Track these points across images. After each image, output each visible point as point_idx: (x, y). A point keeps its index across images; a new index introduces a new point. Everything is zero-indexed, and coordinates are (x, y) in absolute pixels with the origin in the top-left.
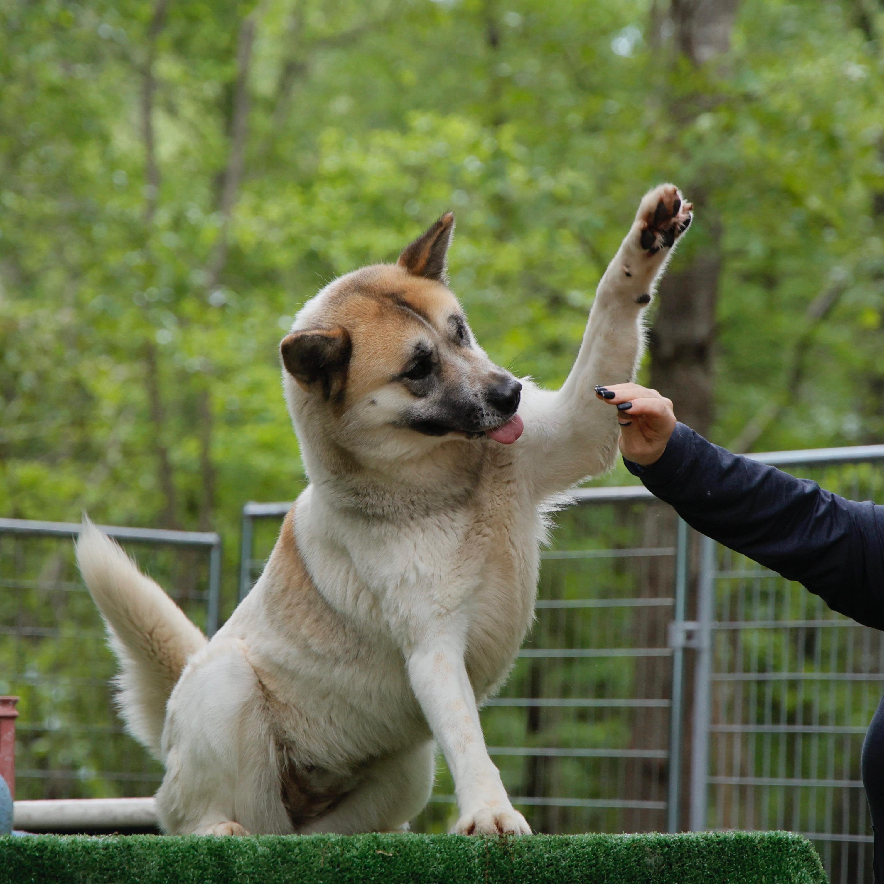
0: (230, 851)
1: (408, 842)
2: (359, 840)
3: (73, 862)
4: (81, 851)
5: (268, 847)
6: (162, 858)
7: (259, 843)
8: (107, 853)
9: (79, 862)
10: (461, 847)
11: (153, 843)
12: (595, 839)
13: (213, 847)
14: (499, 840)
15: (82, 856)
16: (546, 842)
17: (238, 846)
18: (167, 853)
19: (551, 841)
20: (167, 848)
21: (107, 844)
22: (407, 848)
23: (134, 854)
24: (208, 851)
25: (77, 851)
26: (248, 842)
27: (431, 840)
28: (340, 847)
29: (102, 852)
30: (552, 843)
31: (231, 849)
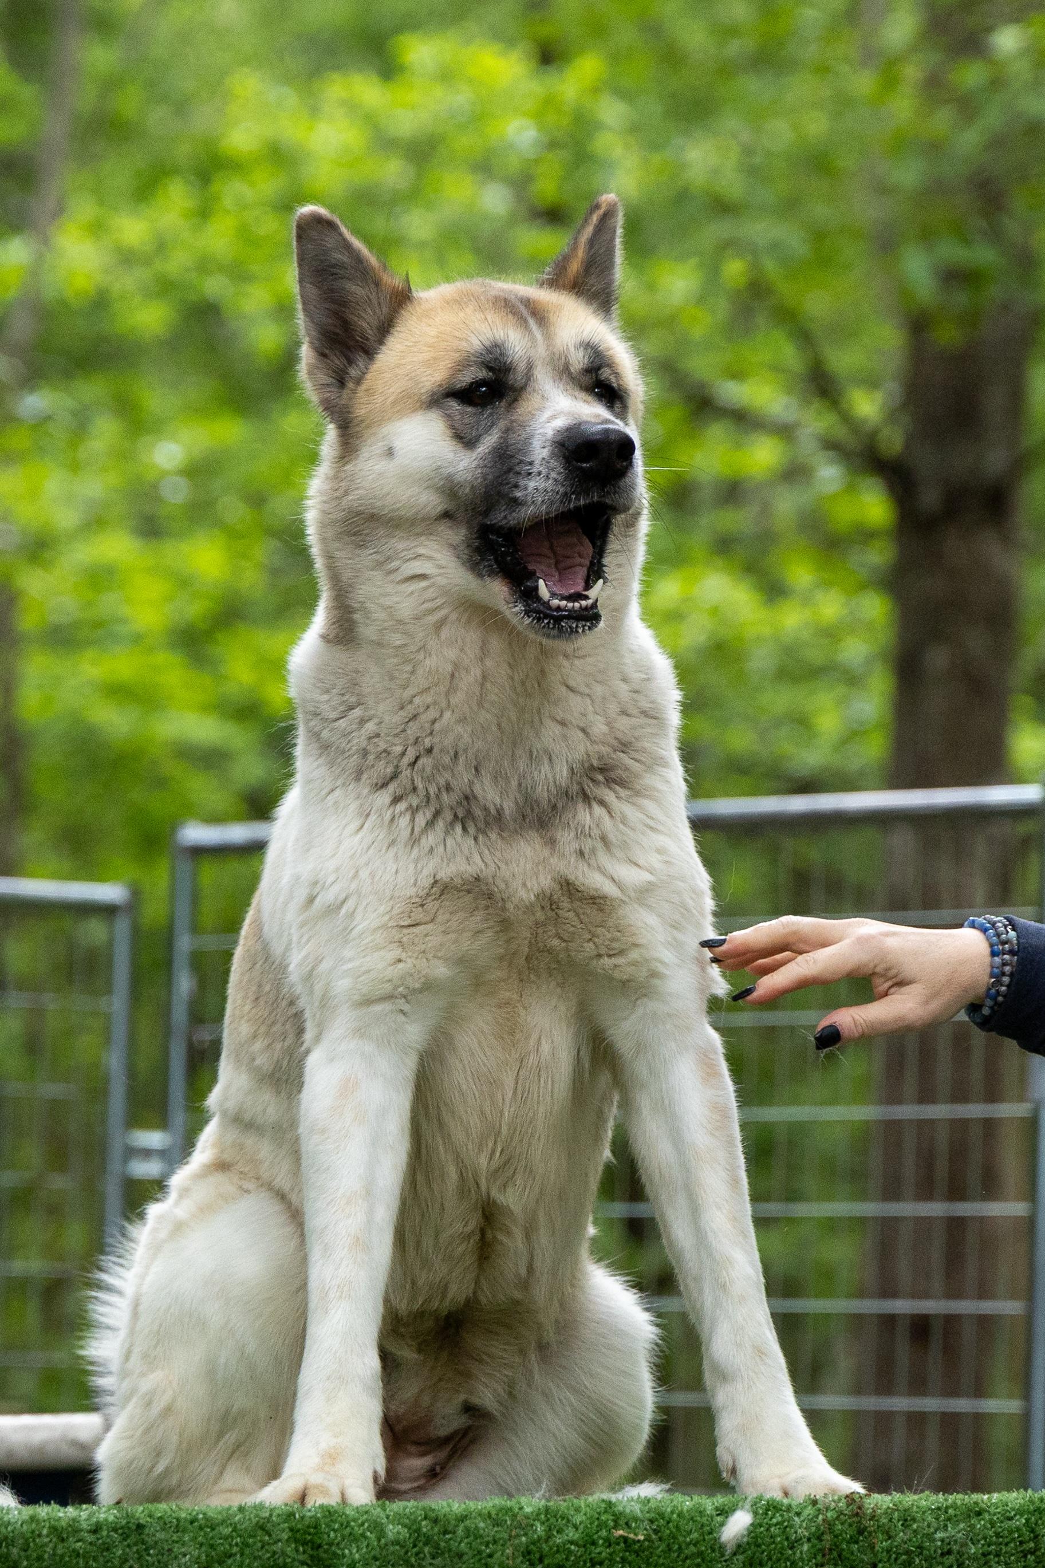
0: (332, 1534)
1: (672, 1512)
2: (578, 1510)
3: (35, 1555)
4: (47, 1536)
5: (404, 1526)
6: (203, 1549)
7: (388, 1518)
8: (98, 1539)
9: (46, 1556)
10: (774, 1521)
11: (185, 1519)
12: (1031, 1501)
13: (299, 1526)
14: (848, 1506)
15: (51, 1545)
16: (939, 1509)
17: (348, 1525)
18: (212, 1538)
19: (947, 1508)
20: (213, 1529)
21: (98, 1522)
22: (671, 1525)
23: (150, 1541)
24: (290, 1534)
25: (39, 1536)
26: (365, 1517)
27: (717, 1509)
28: (543, 1523)
29: (91, 1538)
30: (950, 1511)
31: (333, 1530)
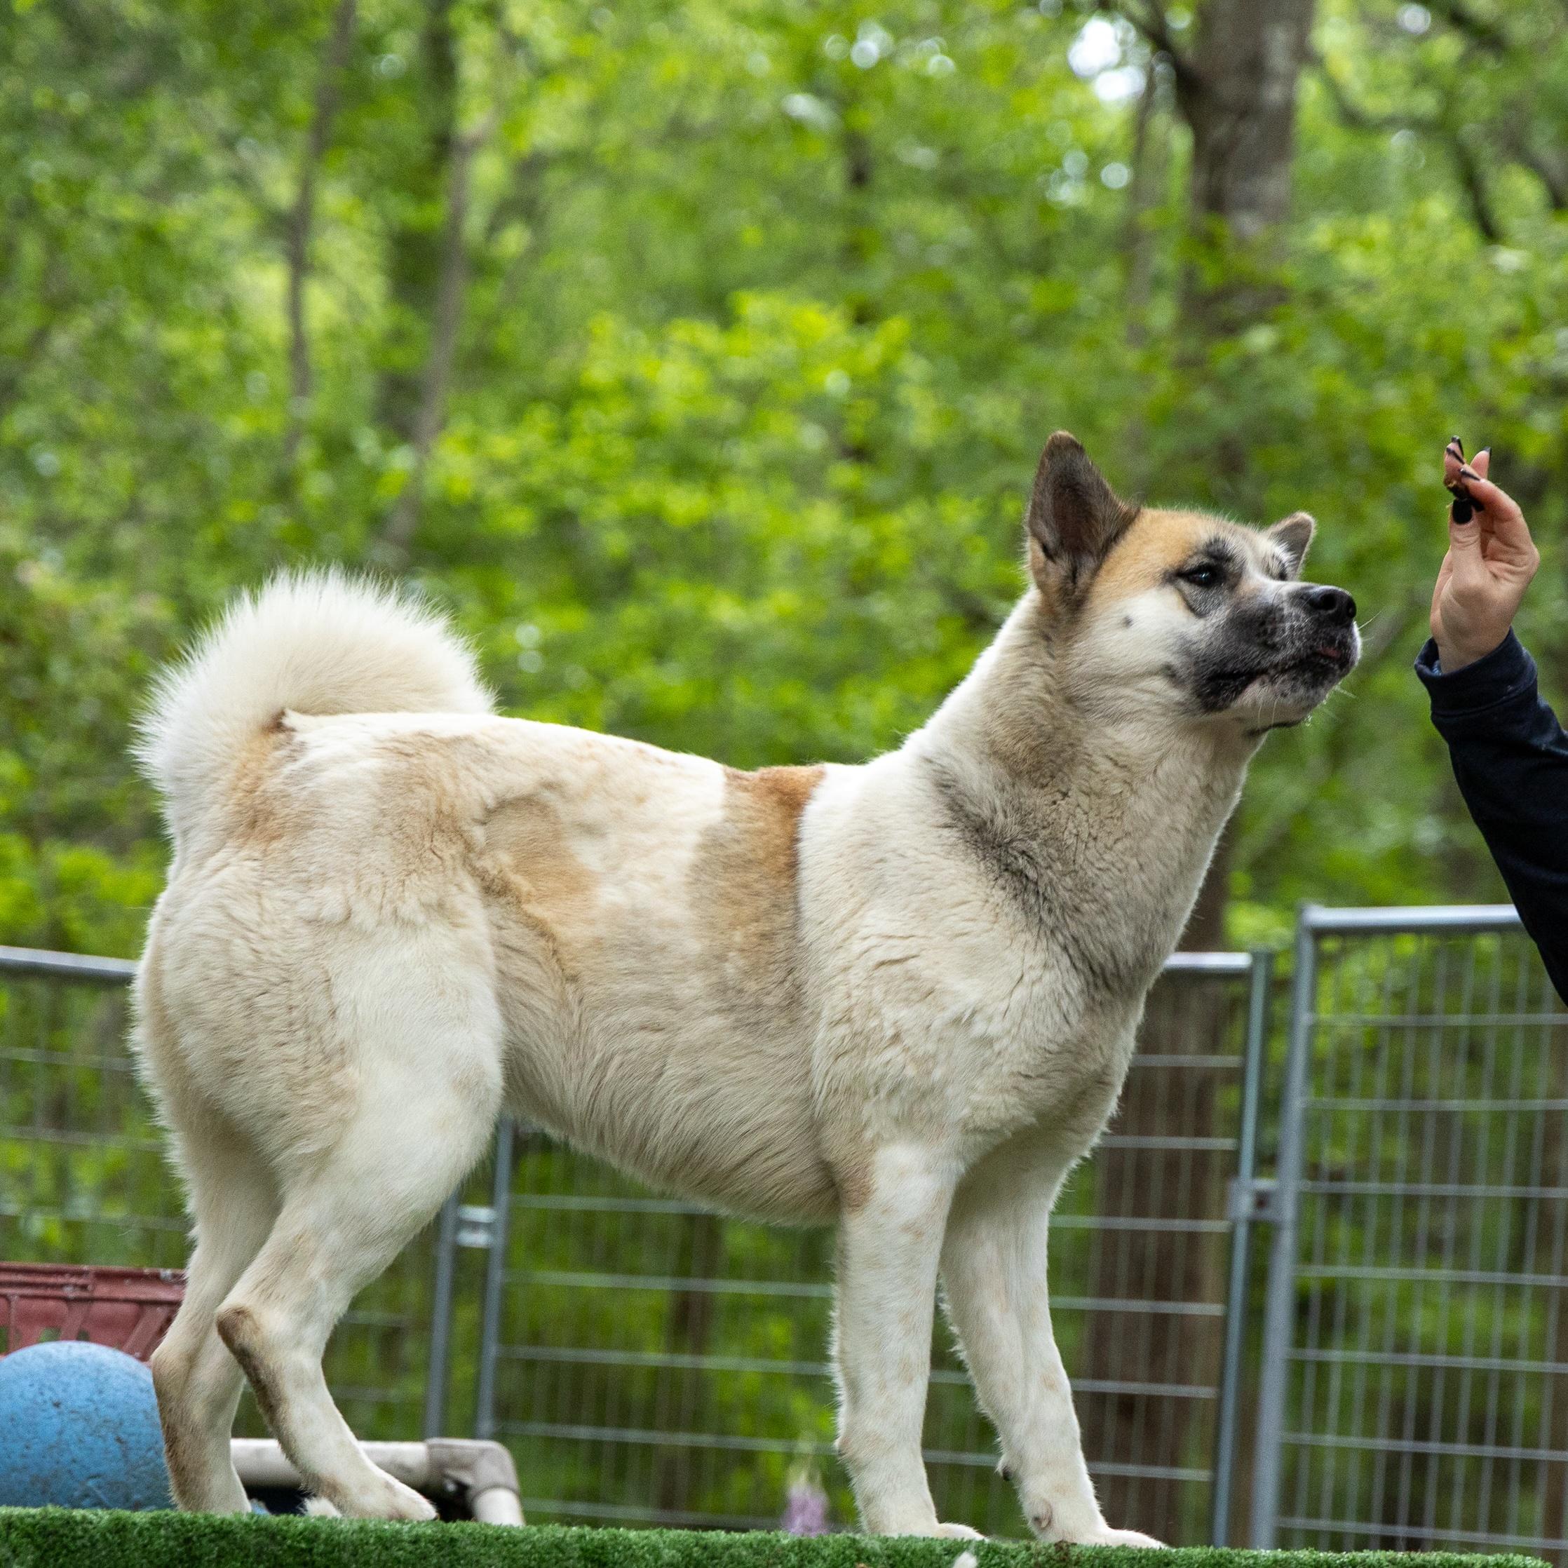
0: (616, 1554)
1: (907, 1550)
2: (826, 1544)
3: (362, 1560)
4: (374, 1544)
5: (679, 1551)
6: (506, 1562)
7: (664, 1543)
8: (417, 1549)
9: (372, 1562)
10: (993, 1562)
11: (492, 1536)
12: (1213, 1556)
13: (589, 1547)
14: (1057, 1552)
15: (377, 1552)
16: (1134, 1558)
17: (630, 1548)
18: (514, 1553)
19: (1141, 1558)
20: (515, 1545)
21: (417, 1535)
22: (905, 1561)
23: (461, 1553)
24: (581, 1553)
25: (367, 1543)
26: (645, 1541)
27: (945, 1549)
28: (796, 1554)
29: (410, 1548)
30: (1143, 1561)
31: (619, 1552)
